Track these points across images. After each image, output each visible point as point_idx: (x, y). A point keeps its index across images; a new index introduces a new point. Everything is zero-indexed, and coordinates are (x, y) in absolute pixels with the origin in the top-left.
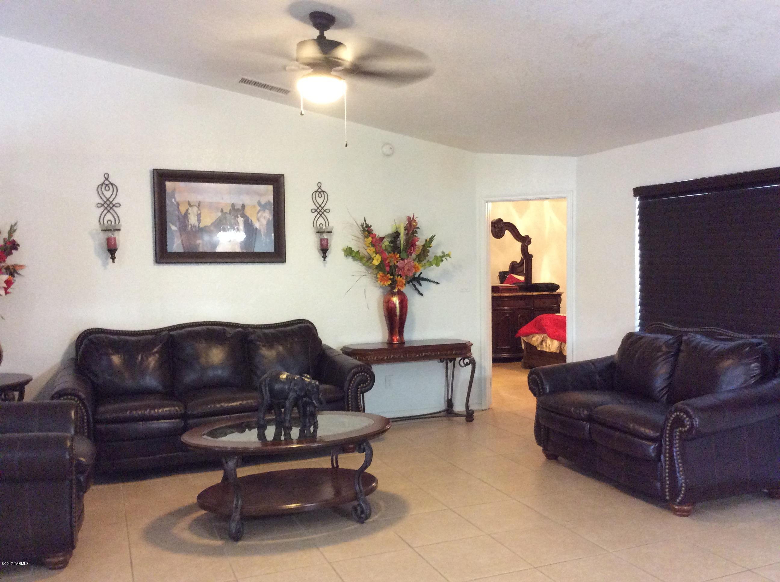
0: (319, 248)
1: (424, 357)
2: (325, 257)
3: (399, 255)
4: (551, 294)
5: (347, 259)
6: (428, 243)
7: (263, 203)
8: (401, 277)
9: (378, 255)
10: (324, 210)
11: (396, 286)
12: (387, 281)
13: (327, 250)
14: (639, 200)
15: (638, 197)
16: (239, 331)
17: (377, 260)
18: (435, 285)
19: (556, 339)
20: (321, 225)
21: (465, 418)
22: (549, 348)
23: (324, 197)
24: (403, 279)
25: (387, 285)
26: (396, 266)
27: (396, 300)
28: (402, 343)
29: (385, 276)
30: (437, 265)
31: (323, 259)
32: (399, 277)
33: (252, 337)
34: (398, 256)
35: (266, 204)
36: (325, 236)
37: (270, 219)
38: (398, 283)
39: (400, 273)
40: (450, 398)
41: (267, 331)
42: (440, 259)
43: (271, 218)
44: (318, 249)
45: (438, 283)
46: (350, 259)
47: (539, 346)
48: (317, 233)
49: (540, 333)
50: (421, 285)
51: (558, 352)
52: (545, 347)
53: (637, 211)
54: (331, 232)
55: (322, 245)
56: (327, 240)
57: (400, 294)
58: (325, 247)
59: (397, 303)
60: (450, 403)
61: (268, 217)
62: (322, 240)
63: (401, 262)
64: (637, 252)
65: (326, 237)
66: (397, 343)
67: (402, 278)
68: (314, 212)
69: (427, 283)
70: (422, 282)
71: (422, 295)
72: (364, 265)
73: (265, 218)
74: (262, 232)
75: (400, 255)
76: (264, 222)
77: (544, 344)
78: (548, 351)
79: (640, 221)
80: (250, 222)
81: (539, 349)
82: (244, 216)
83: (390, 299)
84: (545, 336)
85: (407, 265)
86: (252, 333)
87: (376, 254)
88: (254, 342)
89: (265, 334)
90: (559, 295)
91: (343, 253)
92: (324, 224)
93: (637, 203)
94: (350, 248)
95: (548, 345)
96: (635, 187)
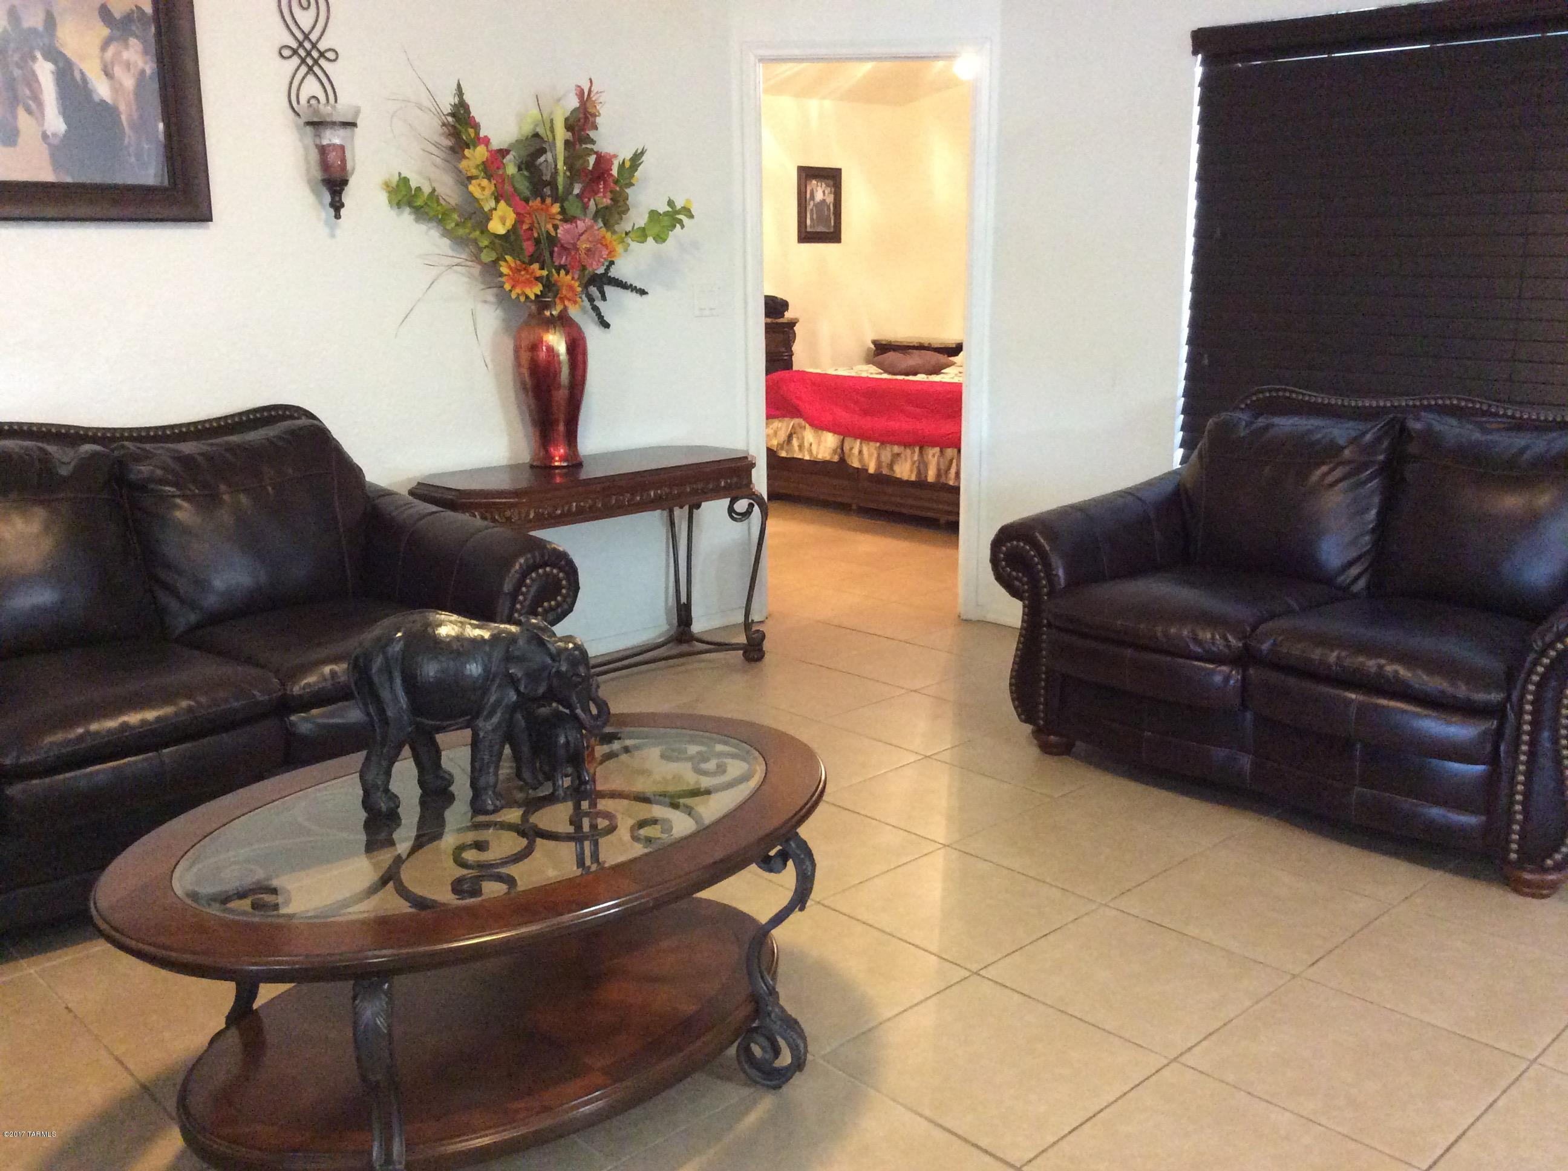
0: (318, 175)
1: (652, 501)
2: (337, 206)
3: (558, 205)
4: (777, 323)
5: (398, 215)
6: (626, 175)
7: (117, 14)
8: (567, 273)
9: (502, 204)
10: (318, 50)
11: (558, 301)
12: (528, 283)
13: (345, 182)
14: (1204, 63)
15: (1200, 57)
16: (94, 455)
17: (503, 220)
18: (634, 296)
19: (829, 430)
20: (313, 102)
21: (742, 652)
22: (810, 451)
23: (318, 8)
24: (573, 279)
25: (533, 297)
26: (552, 240)
27: (557, 342)
28: (576, 464)
29: (525, 269)
30: (660, 239)
31: (332, 212)
32: (562, 272)
33: (144, 469)
34: (556, 208)
35: (128, 19)
36: (332, 137)
37: (148, 71)
38: (564, 292)
39: (563, 262)
40: (684, 600)
41: (188, 448)
42: (666, 221)
43: (149, 67)
44: (309, 182)
45: (643, 292)
46: (407, 217)
47: (782, 448)
48: (309, 129)
49: (784, 416)
50: (604, 298)
51: (836, 459)
52: (796, 448)
53: (1197, 92)
54: (353, 125)
55: (325, 165)
56: (342, 148)
57: (564, 322)
58: (337, 175)
59: (561, 348)
60: (684, 613)
61: (141, 64)
62: (323, 150)
63: (567, 226)
64: (1192, 205)
65: (337, 141)
66: (565, 464)
67: (569, 277)
68: (290, 57)
69: (619, 290)
70: (609, 290)
71: (606, 325)
72: (447, 233)
73: (128, 65)
74: (123, 118)
75: (562, 207)
76: (129, 82)
77: (795, 442)
78: (807, 458)
79: (1204, 120)
80: (78, 76)
81: (783, 454)
82: (54, 55)
83: (542, 338)
84: (799, 424)
85: (584, 237)
86: (138, 459)
87: (497, 201)
88: (152, 486)
89: (186, 461)
90: (792, 324)
91: (383, 197)
92: (323, 99)
93: (1198, 71)
94: (404, 181)
95: (806, 444)
96: (1196, 29)
